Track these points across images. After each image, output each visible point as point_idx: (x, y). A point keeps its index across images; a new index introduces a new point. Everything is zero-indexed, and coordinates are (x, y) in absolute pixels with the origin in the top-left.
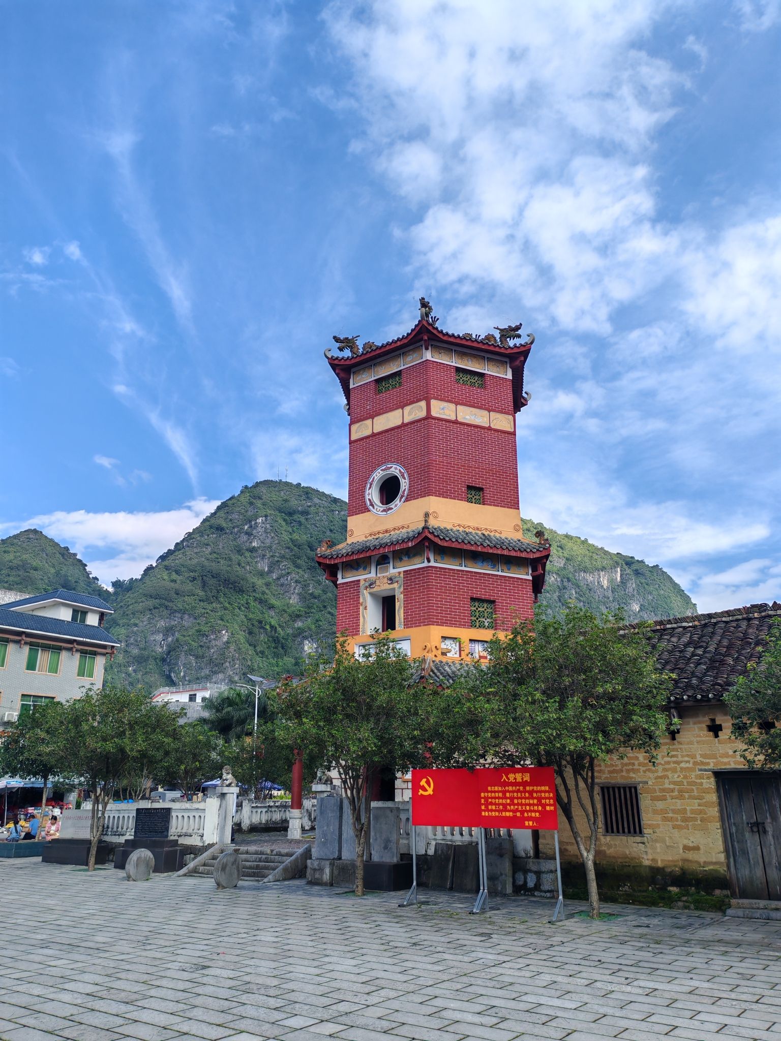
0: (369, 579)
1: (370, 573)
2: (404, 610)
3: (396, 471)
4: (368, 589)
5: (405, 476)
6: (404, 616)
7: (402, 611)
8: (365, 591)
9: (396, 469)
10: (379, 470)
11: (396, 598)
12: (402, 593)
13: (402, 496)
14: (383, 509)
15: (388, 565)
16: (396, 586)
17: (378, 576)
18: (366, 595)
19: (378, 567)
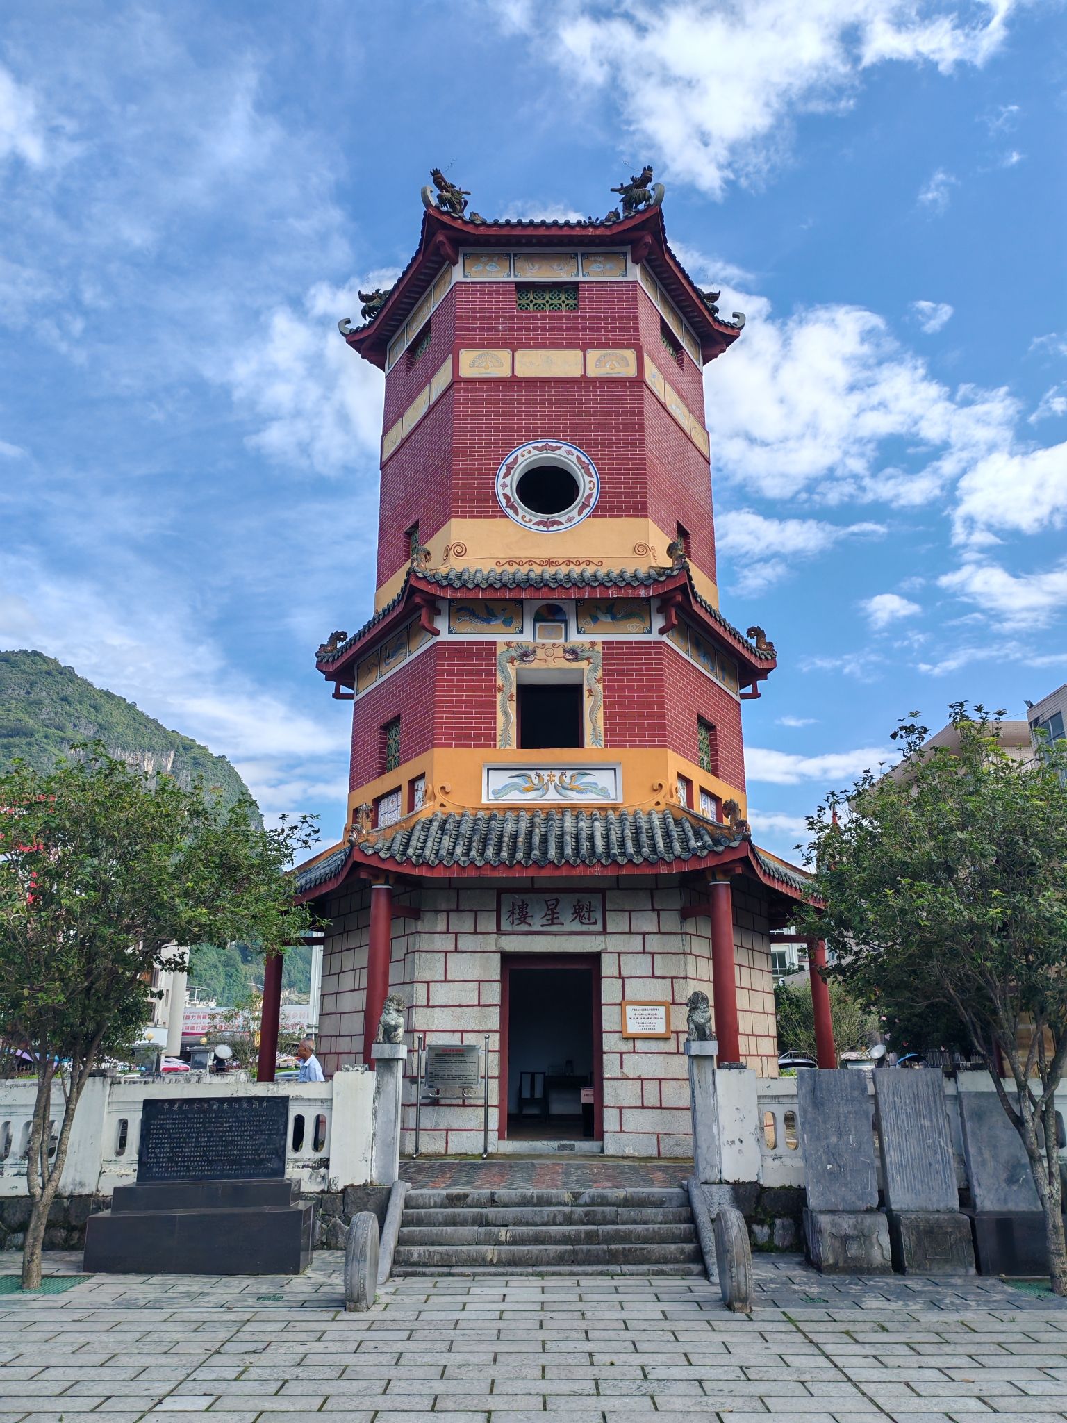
0: (519, 645)
1: (521, 632)
2: (605, 713)
3: (570, 457)
4: (516, 663)
5: (591, 470)
6: (605, 724)
7: (600, 715)
8: (509, 665)
9: (570, 453)
10: (529, 447)
11: (585, 688)
12: (599, 681)
13: (584, 506)
14: (538, 520)
15: (563, 625)
16: (583, 665)
17: (538, 640)
18: (513, 674)
19: (538, 625)
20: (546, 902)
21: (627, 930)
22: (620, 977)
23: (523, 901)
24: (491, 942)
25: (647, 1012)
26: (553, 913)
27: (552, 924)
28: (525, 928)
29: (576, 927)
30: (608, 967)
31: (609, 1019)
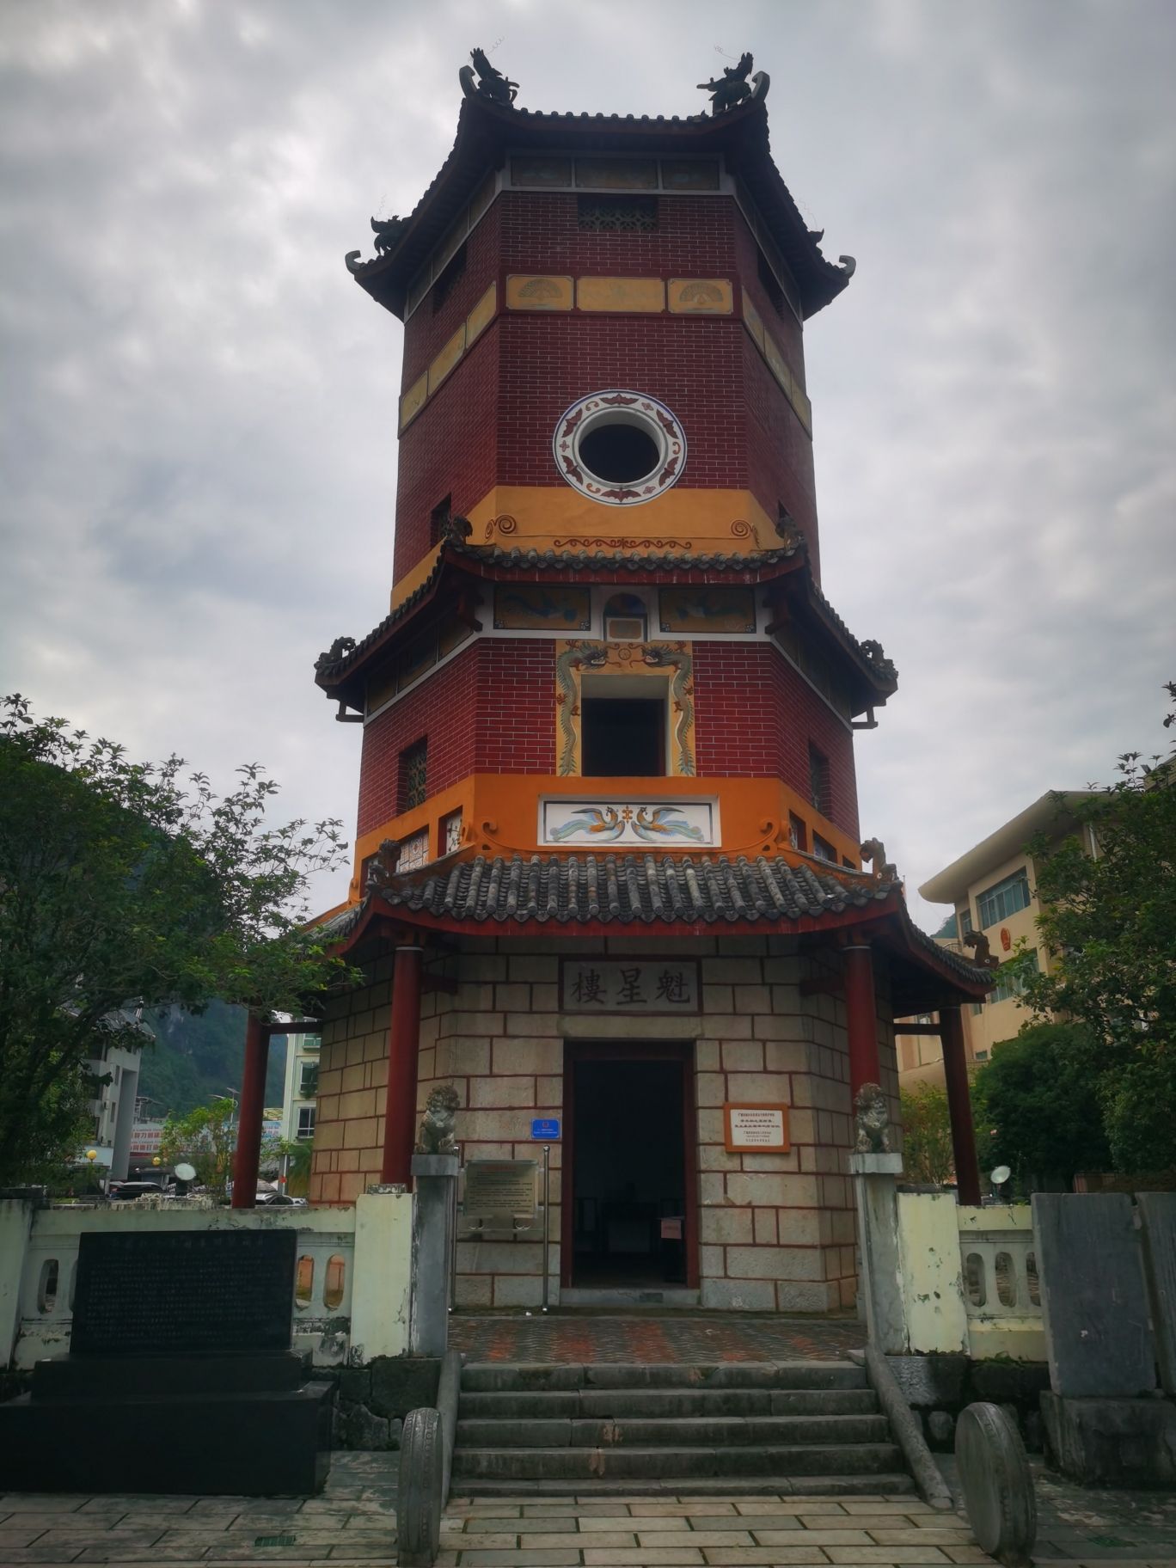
0: (585, 645)
1: (588, 628)
2: (697, 732)
3: (649, 412)
4: (582, 667)
5: (676, 428)
6: (698, 746)
7: (691, 734)
8: (573, 670)
9: (648, 407)
10: (596, 399)
11: (671, 701)
12: (689, 692)
13: (668, 473)
14: (609, 489)
15: (642, 621)
16: (669, 670)
17: (610, 639)
18: (577, 680)
19: (609, 620)
20: (623, 972)
21: (730, 1010)
22: (722, 1071)
23: (592, 971)
24: (551, 1025)
25: (758, 1118)
26: (633, 987)
27: (632, 1001)
28: (595, 1006)
29: (664, 1005)
30: (705, 1058)
31: (707, 1126)
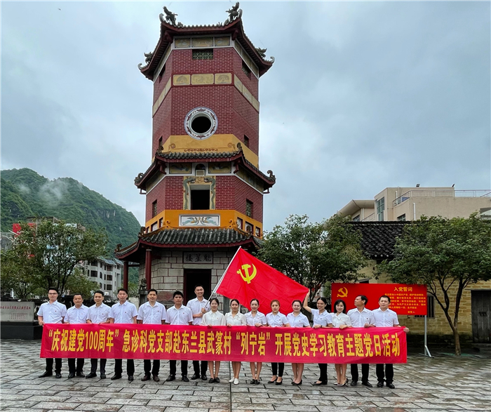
0: (191, 177)
1: (191, 173)
2: (216, 199)
3: (208, 113)
4: (190, 183)
5: (215, 118)
6: (216, 202)
8: (187, 184)
10: (196, 110)
11: (210, 191)
12: (214, 189)
13: (213, 130)
14: (198, 135)
15: (204, 171)
16: (210, 184)
17: (196, 176)
18: (189, 187)
19: (196, 171)
20: (197, 255)
21: (219, 263)
22: (217, 276)
23: (190, 255)
24: (181, 266)
26: (198, 258)
27: (198, 261)
28: (190, 262)
29: (205, 262)
30: (213, 273)
